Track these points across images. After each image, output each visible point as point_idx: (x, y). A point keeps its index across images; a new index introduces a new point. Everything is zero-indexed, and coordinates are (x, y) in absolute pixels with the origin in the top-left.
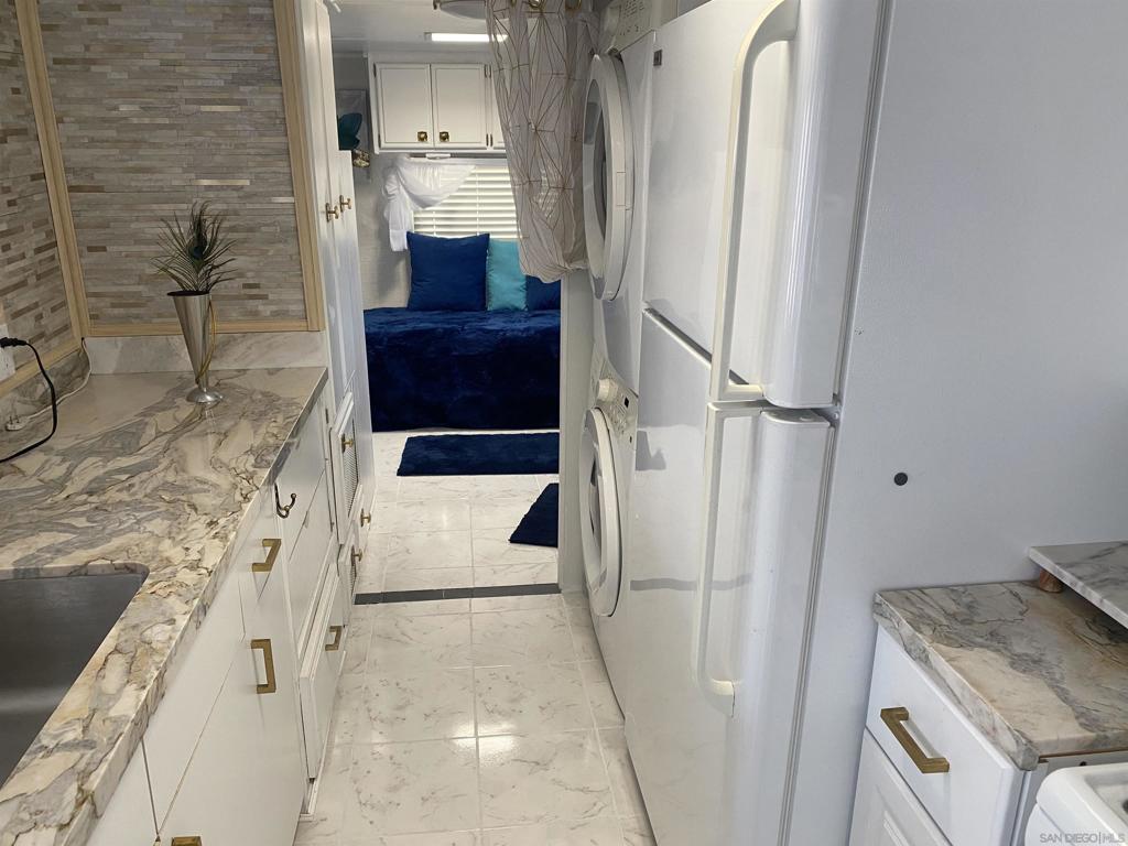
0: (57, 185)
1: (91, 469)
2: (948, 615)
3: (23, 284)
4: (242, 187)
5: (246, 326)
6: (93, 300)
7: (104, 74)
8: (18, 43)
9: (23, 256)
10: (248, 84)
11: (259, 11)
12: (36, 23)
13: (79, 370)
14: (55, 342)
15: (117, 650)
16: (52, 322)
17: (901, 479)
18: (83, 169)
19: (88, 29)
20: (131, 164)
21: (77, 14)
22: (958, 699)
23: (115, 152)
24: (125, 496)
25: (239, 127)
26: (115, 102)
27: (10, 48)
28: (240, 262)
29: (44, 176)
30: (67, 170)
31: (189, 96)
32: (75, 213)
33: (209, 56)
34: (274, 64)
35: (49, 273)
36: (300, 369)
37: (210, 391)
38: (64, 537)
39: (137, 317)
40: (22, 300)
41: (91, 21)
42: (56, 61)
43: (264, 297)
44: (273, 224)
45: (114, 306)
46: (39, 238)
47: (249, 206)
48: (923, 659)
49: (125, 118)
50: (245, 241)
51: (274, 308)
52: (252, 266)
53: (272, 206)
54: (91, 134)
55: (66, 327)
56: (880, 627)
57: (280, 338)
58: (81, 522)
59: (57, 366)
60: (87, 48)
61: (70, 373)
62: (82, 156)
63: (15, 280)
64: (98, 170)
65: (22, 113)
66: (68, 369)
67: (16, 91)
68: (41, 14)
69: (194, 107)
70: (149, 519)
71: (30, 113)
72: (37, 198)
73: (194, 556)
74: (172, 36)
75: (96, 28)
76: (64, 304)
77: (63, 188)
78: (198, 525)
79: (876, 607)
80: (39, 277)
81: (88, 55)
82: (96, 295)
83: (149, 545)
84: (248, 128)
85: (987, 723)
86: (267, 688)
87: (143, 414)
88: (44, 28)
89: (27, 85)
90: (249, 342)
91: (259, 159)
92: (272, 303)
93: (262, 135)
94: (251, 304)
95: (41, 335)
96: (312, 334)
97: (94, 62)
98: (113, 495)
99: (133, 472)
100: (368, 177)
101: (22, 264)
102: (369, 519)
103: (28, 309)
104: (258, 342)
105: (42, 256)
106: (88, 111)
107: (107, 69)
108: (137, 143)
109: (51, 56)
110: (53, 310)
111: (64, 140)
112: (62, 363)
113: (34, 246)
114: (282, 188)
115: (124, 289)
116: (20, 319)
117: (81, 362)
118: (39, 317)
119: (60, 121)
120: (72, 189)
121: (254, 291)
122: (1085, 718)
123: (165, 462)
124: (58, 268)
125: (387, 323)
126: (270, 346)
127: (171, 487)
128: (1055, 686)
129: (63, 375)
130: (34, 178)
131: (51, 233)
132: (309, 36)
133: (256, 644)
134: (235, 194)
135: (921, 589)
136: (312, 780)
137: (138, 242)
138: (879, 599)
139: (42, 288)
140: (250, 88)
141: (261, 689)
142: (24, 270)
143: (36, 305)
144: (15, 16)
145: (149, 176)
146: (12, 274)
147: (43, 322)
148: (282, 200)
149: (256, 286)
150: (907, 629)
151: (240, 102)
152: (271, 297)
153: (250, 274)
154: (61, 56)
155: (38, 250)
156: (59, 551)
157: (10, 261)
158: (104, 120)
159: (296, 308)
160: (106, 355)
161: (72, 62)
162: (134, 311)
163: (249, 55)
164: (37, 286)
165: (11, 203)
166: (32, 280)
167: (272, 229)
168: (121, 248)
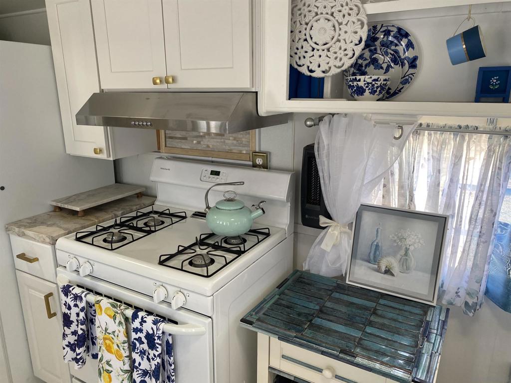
2: (28, 223)
22: (33, 238)
48: (23, 235)
56: (10, 235)
79: (7, 229)
85: (42, 239)
122: (65, 229)
128: (58, 226)
135: (20, 221)
138: (7, 226)
150: (17, 229)
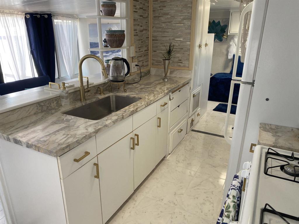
0: (151, 39)
1: (143, 86)
3: (141, 56)
4: (181, 40)
5: (177, 68)
6: (153, 61)
7: (161, 19)
8: (148, 14)
9: (142, 51)
10: (185, 20)
11: (189, 5)
12: (152, 10)
13: (148, 73)
14: (145, 67)
15: (133, 105)
16: (145, 64)
17: (267, 100)
18: (155, 36)
19: (160, 11)
20: (163, 36)
21: (159, 8)
23: (161, 33)
24: (145, 90)
25: (182, 28)
26: (162, 24)
27: (147, 15)
28: (178, 55)
29: (149, 37)
30: (153, 37)
31: (174, 22)
32: (153, 45)
33: (179, 15)
34: (191, 16)
35: (146, 55)
36: (186, 78)
37: (167, 79)
38: (134, 93)
39: (159, 64)
40: (141, 59)
41: (161, 9)
42: (154, 17)
43: (182, 62)
44: (186, 48)
45: (156, 62)
46: (146, 49)
47: (182, 44)
49: (163, 27)
50: (180, 51)
51: (183, 65)
52: (181, 56)
53: (186, 44)
54: (157, 30)
55: (148, 65)
57: (183, 71)
58: (137, 92)
59: (145, 72)
60: (159, 14)
61: (147, 73)
62: (156, 34)
63: (140, 55)
64: (157, 37)
65: (147, 26)
66: (146, 73)
67: (146, 22)
68: (153, 8)
69: (175, 25)
70: (146, 93)
71: (148, 26)
72: (147, 41)
73: (149, 98)
74: (173, 11)
75: (161, 10)
76: (148, 61)
77: (152, 40)
78: (152, 95)
80: (144, 55)
81: (159, 16)
82: (154, 60)
83: (144, 96)
84: (184, 28)
86: (159, 126)
87: (154, 81)
88: (153, 11)
89: (149, 21)
90: (178, 71)
91: (185, 35)
92: (183, 64)
93: (186, 30)
94: (179, 64)
95: (143, 66)
96: (189, 71)
97: (160, 17)
98: (143, 90)
99: (148, 88)
100: (226, 40)
101: (142, 53)
102: (199, 115)
103: (142, 61)
104: (179, 72)
105: (146, 52)
106: (158, 25)
107: (161, 18)
108: (164, 32)
109: (154, 16)
110: (146, 62)
111: (153, 31)
112: (146, 71)
113: (145, 50)
114: (188, 41)
115: (158, 59)
116: (140, 62)
117: (149, 72)
118: (143, 62)
119: (153, 28)
120: (153, 40)
121: (180, 61)
123: (153, 87)
124: (148, 54)
125: (222, 76)
126: (181, 72)
127: (152, 90)
129: (145, 73)
130: (147, 38)
131: (148, 48)
132: (201, 8)
133: (158, 118)
134: (180, 42)
136: (170, 154)
137: (162, 50)
139: (145, 58)
140: (186, 21)
141: (158, 126)
142: (142, 54)
143: (143, 60)
144: (149, 9)
145: (165, 38)
146: (140, 54)
147: (144, 63)
148: (188, 43)
149: (181, 60)
151: (183, 23)
152: (183, 62)
153: (180, 58)
154: (155, 16)
155: (145, 51)
156: (132, 94)
157: (140, 52)
158: (160, 27)
159: (187, 65)
160: (153, 71)
161: (156, 17)
162: (159, 63)
163: (186, 14)
164: (144, 57)
165: (142, 42)
166: (143, 56)
167: (185, 49)
168: (159, 51)
